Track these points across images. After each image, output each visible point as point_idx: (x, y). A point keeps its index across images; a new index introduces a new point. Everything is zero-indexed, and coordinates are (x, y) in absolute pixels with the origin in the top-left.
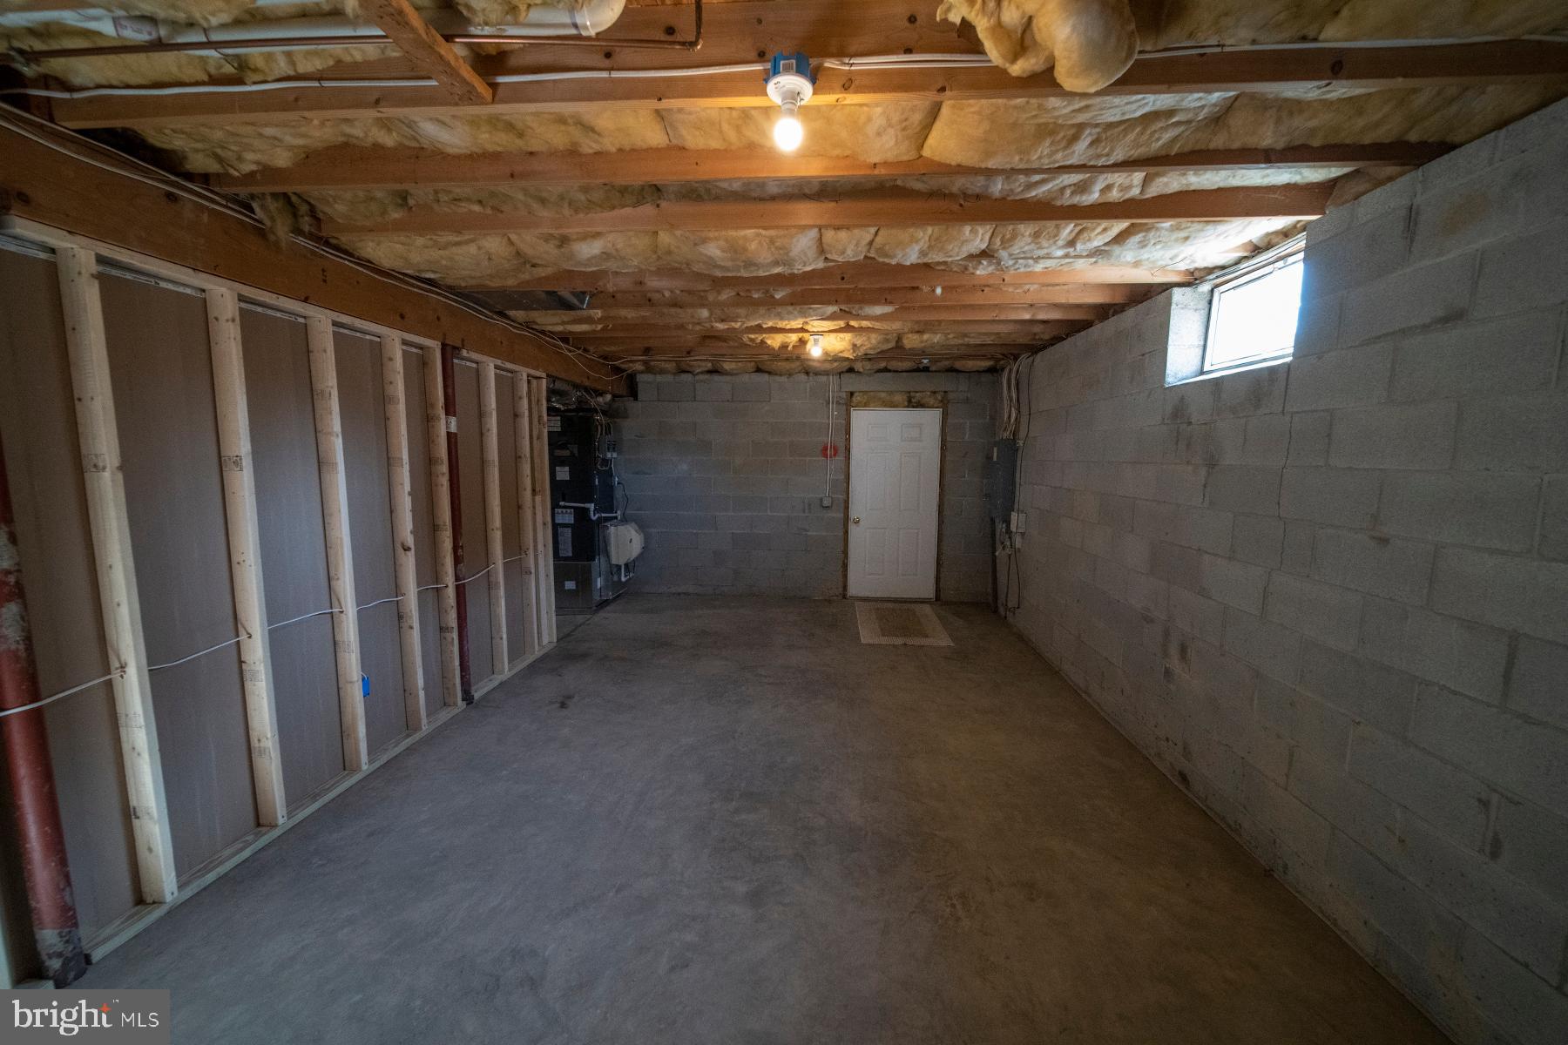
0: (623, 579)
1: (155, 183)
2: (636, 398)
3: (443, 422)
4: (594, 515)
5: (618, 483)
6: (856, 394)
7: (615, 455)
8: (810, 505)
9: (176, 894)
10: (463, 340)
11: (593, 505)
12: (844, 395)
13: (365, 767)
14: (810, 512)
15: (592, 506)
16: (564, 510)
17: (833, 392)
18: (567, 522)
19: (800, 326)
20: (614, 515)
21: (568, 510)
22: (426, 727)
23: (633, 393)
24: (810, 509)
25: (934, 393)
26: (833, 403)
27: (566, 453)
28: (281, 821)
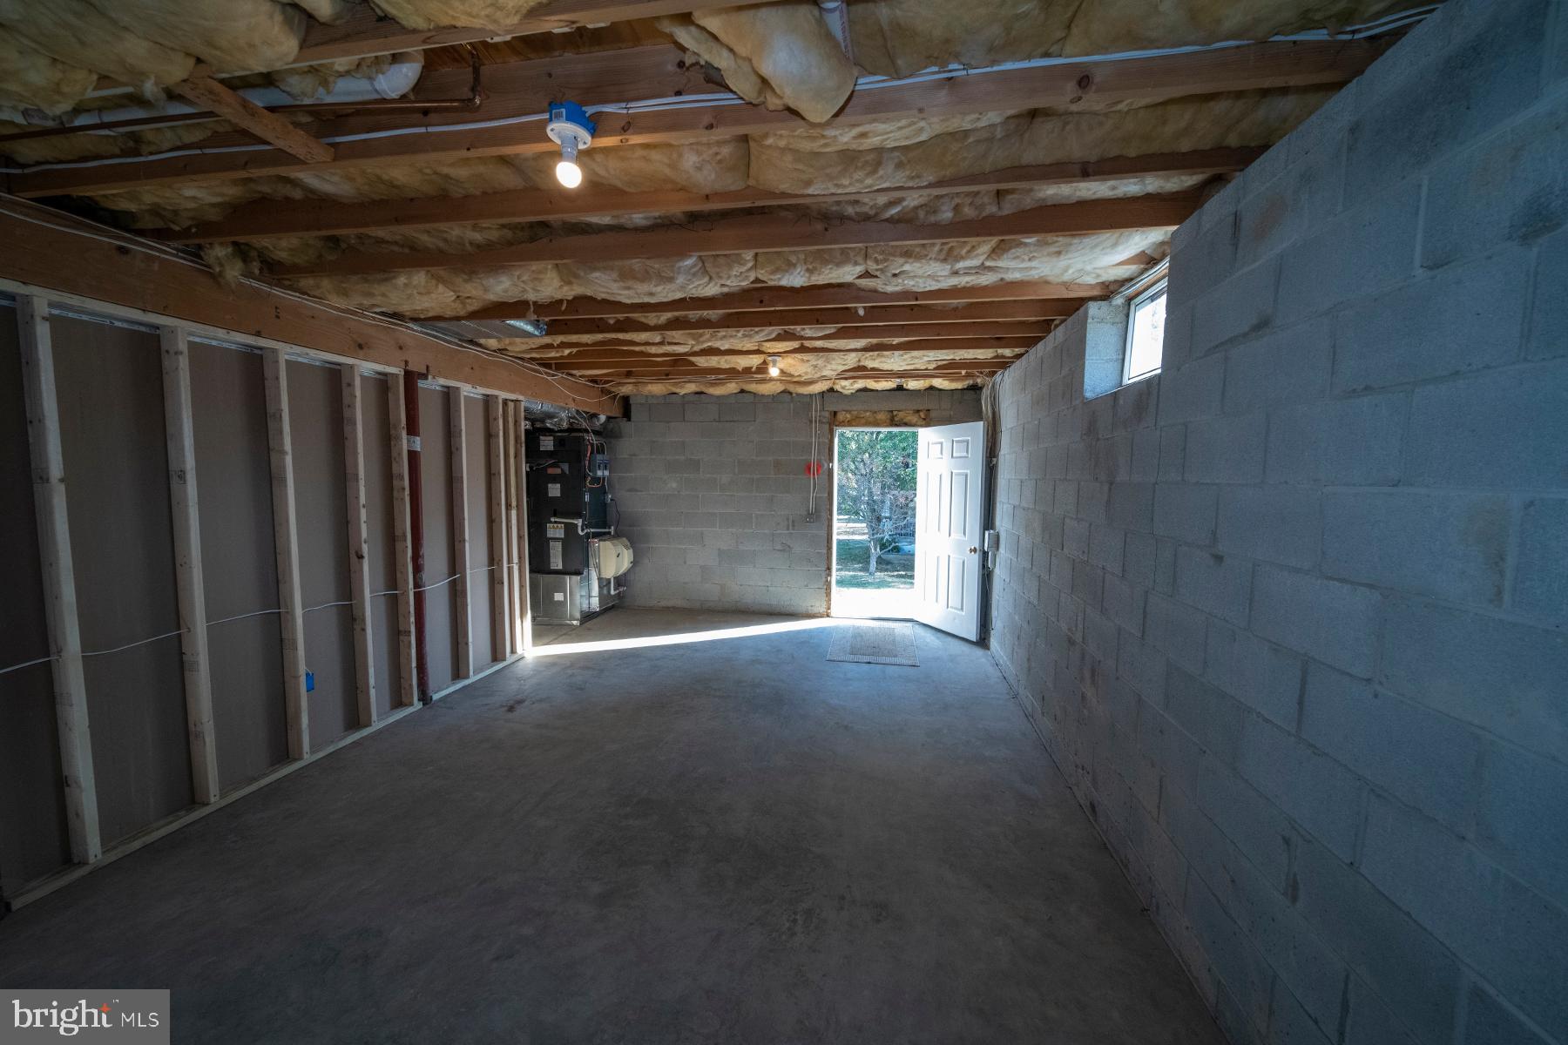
0: (612, 592)
1: (107, 239)
2: (629, 420)
3: (405, 442)
4: (582, 530)
5: (612, 500)
6: (838, 414)
7: (607, 473)
8: (793, 521)
9: (99, 856)
10: (427, 367)
11: (581, 520)
12: (827, 414)
13: (306, 756)
14: (794, 530)
15: (579, 522)
16: (555, 525)
17: (816, 411)
18: (557, 536)
19: (756, 348)
20: (607, 530)
21: (559, 525)
22: (377, 725)
23: (627, 414)
24: (793, 526)
25: (918, 411)
26: (816, 421)
27: (558, 471)
28: (213, 800)
